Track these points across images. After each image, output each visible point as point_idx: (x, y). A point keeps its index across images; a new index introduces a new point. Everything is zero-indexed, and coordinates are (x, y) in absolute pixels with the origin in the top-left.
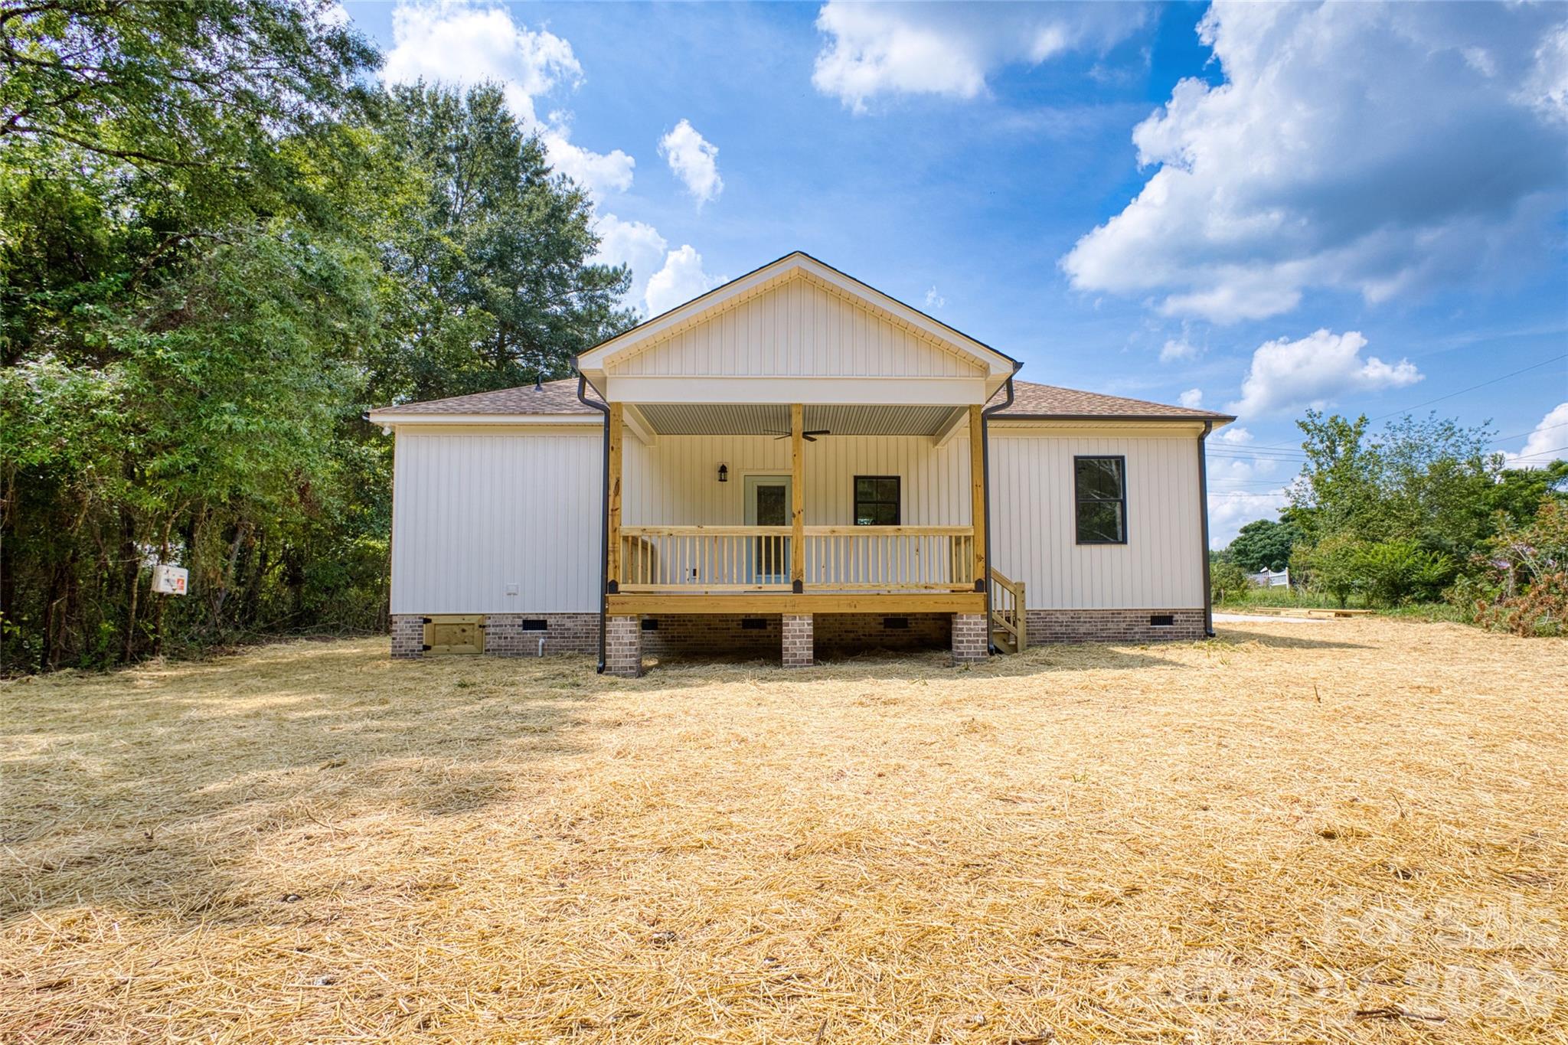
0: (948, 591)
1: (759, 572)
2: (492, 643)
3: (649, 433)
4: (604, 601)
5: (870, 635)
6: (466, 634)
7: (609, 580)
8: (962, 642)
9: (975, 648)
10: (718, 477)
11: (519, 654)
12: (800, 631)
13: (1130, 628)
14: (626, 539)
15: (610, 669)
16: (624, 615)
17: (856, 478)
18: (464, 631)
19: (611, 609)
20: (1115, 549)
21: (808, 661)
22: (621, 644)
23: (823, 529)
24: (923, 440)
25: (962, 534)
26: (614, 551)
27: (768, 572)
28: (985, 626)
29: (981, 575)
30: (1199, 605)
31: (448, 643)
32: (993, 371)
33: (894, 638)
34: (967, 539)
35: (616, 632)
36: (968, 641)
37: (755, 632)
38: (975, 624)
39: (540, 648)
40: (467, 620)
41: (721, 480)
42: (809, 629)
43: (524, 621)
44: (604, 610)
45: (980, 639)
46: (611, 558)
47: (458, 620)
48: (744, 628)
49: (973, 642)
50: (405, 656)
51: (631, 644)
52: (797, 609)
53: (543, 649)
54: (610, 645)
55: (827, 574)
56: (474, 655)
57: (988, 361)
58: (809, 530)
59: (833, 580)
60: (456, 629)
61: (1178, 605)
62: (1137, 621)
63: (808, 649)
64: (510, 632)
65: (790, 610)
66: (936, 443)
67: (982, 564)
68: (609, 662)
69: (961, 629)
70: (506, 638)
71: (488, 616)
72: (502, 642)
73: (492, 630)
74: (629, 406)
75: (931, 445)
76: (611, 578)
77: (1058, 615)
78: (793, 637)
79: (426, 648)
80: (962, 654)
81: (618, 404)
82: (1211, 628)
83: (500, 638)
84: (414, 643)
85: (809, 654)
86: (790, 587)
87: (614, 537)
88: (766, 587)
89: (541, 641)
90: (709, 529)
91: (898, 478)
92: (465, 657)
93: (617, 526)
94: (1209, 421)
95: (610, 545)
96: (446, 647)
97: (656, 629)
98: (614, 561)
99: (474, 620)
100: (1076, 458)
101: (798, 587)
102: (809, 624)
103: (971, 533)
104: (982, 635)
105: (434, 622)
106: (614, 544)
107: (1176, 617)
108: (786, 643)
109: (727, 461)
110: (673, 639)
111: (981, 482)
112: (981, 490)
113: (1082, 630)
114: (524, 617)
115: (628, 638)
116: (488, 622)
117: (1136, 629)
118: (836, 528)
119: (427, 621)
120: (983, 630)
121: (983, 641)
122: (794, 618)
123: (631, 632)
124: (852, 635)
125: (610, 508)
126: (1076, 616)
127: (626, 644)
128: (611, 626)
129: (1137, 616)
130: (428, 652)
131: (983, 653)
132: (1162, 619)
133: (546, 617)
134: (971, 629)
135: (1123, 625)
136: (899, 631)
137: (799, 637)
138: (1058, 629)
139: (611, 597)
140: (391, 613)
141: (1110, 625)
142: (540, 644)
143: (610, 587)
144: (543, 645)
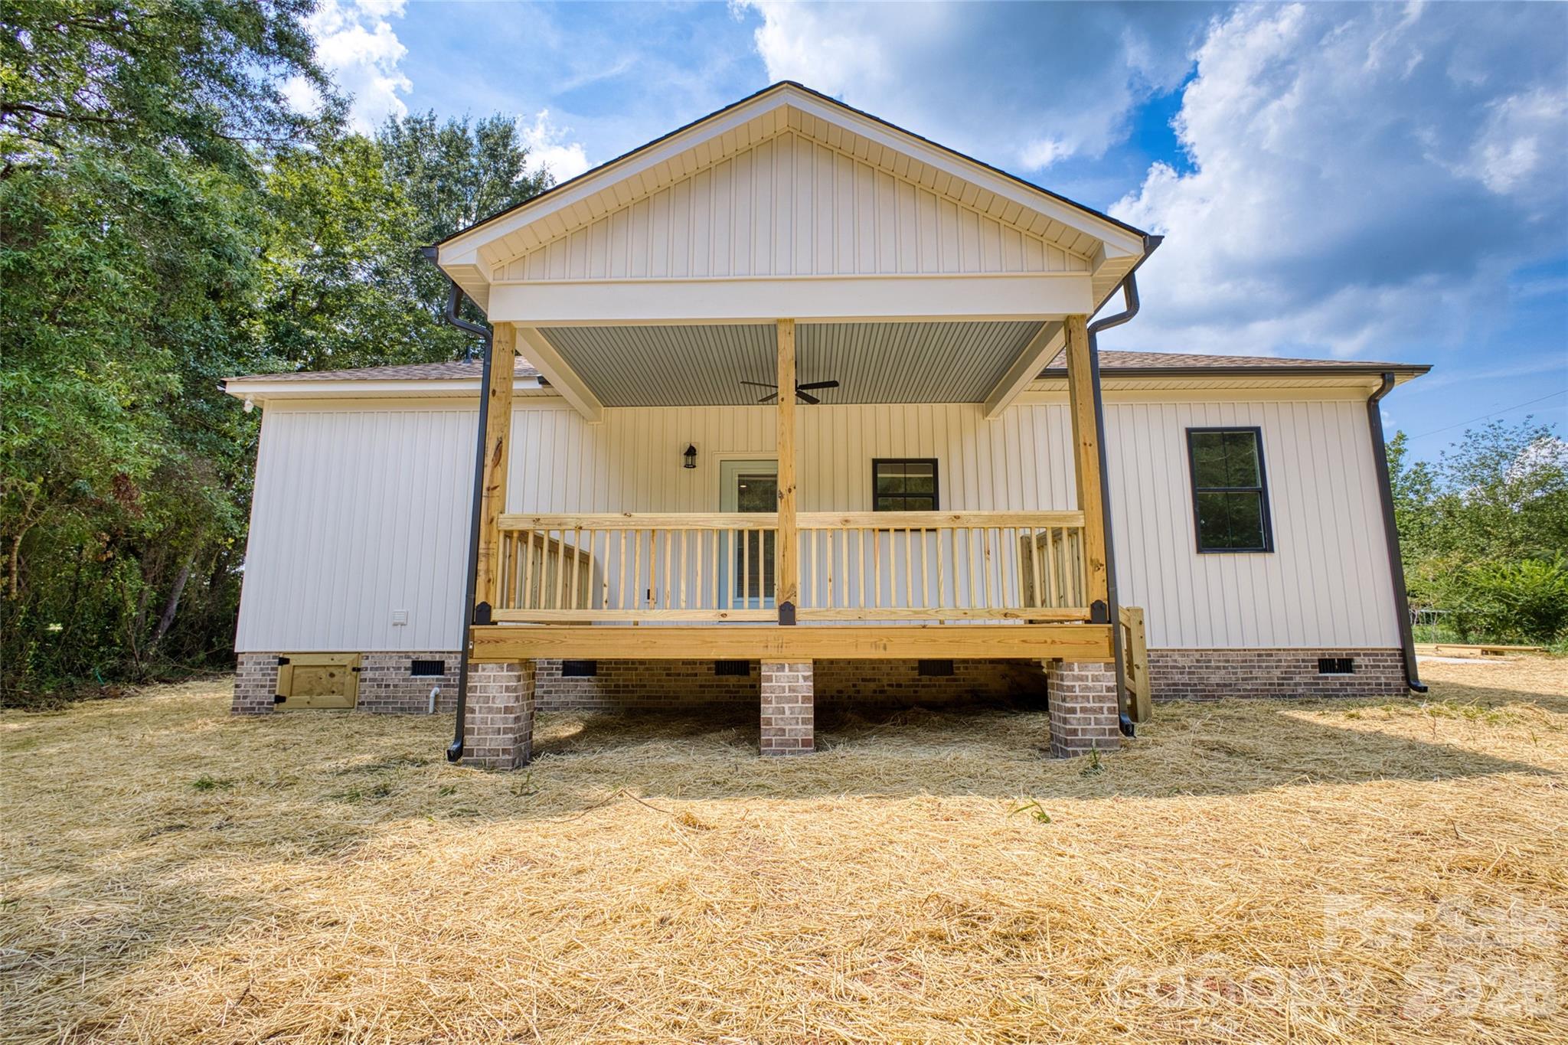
0: (1020, 622)
1: (740, 594)
2: (369, 692)
3: (590, 405)
4: (468, 636)
5: (899, 686)
6: (335, 679)
7: (478, 603)
8: (1073, 711)
9: (1097, 722)
10: (683, 463)
11: (402, 709)
12: (791, 690)
13: (1287, 677)
14: (508, 535)
15: (470, 752)
16: (498, 661)
17: (876, 463)
18: (332, 675)
19: (477, 650)
20: (1256, 559)
21: (806, 743)
22: (490, 710)
23: (829, 518)
24: (968, 410)
25: (1065, 525)
26: (487, 555)
27: (754, 593)
28: (1113, 684)
29: (1099, 593)
30: (1391, 640)
31: (309, 692)
32: (1110, 253)
33: (934, 690)
34: (1072, 533)
35: (484, 689)
36: (1084, 710)
37: (732, 680)
38: (1096, 679)
39: (432, 701)
40: (338, 660)
41: (687, 466)
42: (806, 687)
43: (413, 662)
44: (466, 653)
45: (1106, 705)
46: (482, 566)
47: (325, 660)
48: (717, 673)
49: (1093, 711)
50: (249, 710)
51: (508, 710)
52: (785, 652)
53: (436, 703)
54: (473, 711)
55: (836, 591)
56: (342, 710)
57: (1102, 238)
58: (804, 519)
59: (846, 603)
60: (323, 673)
61: (1359, 644)
62: (1298, 666)
63: (805, 721)
64: (394, 677)
65: (773, 652)
66: (986, 413)
67: (1101, 574)
68: (470, 741)
69: (1071, 689)
70: (387, 686)
71: (366, 655)
72: (382, 692)
73: (369, 674)
74: (527, 331)
75: (979, 416)
76: (480, 599)
77: (1176, 657)
78: (779, 700)
79: (280, 699)
80: (1074, 732)
81: (507, 325)
82: (1416, 679)
83: (379, 686)
84: (264, 692)
85: (806, 730)
86: (773, 614)
87: (490, 533)
88: (734, 614)
89: (436, 690)
90: (644, 518)
91: (934, 462)
92: (328, 713)
93: (495, 514)
94: (1388, 374)
95: (482, 545)
96: (307, 698)
97: (594, 674)
98: (488, 571)
99: (347, 660)
100: (1190, 432)
101: (787, 614)
102: (805, 678)
103: (1080, 523)
104: (1110, 699)
105: (293, 663)
106: (488, 542)
107: (1358, 661)
108: (767, 711)
109: (698, 442)
110: (617, 689)
111: (1092, 438)
112: (1093, 451)
113: (1215, 679)
114: (414, 657)
115: (503, 700)
116: (364, 664)
117: (1297, 679)
118: (851, 515)
119: (283, 661)
120: (1109, 689)
121: (1111, 710)
122: (781, 668)
123: (507, 689)
124: (872, 686)
125: (486, 485)
126: (1204, 658)
127: (499, 710)
128: (475, 679)
129: (1297, 660)
130: (282, 705)
131: (1112, 732)
132: (1336, 664)
133: (444, 657)
134: (1087, 688)
135: (1277, 673)
136: (942, 680)
137: (789, 700)
138: (1178, 678)
139: (480, 631)
140: (236, 650)
141: (1256, 673)
142: (432, 695)
143: (479, 615)
144: (437, 696)
